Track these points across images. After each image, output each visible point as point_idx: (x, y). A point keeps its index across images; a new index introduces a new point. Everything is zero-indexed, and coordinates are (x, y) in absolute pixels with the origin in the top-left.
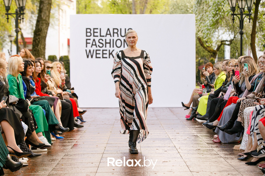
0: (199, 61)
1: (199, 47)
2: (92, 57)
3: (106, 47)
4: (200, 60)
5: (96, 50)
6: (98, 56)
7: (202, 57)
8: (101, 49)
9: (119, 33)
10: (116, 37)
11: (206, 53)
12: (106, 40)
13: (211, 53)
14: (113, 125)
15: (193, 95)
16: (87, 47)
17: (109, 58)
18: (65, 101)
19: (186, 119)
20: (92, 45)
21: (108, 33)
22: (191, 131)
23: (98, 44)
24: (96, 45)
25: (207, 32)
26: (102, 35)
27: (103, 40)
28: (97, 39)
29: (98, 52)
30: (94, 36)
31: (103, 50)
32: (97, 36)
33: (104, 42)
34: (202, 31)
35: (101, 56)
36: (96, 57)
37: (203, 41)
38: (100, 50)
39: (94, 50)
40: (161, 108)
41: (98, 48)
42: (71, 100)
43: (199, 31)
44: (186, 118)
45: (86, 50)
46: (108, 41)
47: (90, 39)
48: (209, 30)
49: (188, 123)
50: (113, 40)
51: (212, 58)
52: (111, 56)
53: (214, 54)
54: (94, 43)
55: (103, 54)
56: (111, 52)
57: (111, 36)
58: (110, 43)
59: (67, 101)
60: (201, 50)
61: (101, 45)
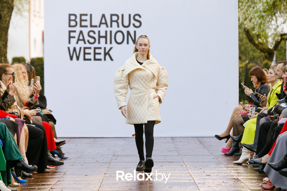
0: (246, 65)
1: (247, 44)
2: (78, 58)
3: (99, 43)
4: (249, 63)
5: (85, 48)
6: (87, 57)
7: (252, 60)
8: (93, 46)
9: (120, 21)
10: (115, 28)
11: (258, 53)
12: (99, 32)
13: (265, 53)
14: (110, 163)
15: (233, 117)
16: (69, 43)
17: (105, 60)
18: (35, 126)
19: (224, 154)
20: (79, 40)
21: (103, 21)
22: (229, 172)
23: (87, 38)
24: (84, 40)
25: (259, 21)
26: (93, 24)
27: (94, 33)
28: (85, 31)
29: (87, 51)
30: (81, 26)
31: (95, 48)
32: (86, 26)
33: (96, 36)
34: (251, 18)
35: (91, 56)
36: (85, 59)
37: (253, 35)
38: (90, 48)
39: (81, 48)
40: (186, 137)
41: (88, 45)
42: (44, 124)
43: (246, 19)
44: (223, 152)
45: (69, 48)
46: (103, 34)
47: (75, 31)
48: (263, 19)
49: (226, 160)
50: (111, 32)
51: (266, 61)
52: (107, 57)
53: (269, 54)
54: (81, 38)
55: (95, 54)
56: (107, 51)
57: (107, 26)
58: (105, 37)
59: (37, 126)
60: (250, 48)
61: (92, 40)
